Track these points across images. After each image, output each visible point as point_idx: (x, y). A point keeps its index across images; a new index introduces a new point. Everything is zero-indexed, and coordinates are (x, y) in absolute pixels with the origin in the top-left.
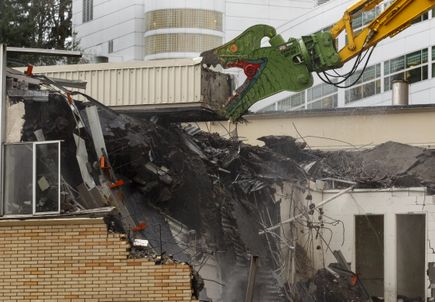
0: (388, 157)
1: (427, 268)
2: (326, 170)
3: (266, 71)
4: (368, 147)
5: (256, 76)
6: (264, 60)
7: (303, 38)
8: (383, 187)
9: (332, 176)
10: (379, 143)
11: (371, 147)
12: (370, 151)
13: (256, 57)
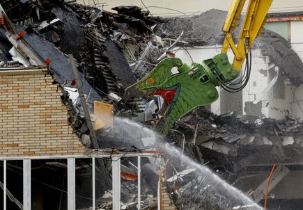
0: (212, 21)
1: (244, 106)
2: (164, 33)
3: (181, 94)
4: (197, 14)
5: (174, 100)
6: (178, 85)
7: (206, 62)
8: (209, 45)
9: (170, 37)
10: (205, 11)
11: (200, 14)
12: (198, 17)
13: (171, 84)
